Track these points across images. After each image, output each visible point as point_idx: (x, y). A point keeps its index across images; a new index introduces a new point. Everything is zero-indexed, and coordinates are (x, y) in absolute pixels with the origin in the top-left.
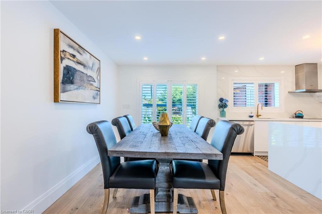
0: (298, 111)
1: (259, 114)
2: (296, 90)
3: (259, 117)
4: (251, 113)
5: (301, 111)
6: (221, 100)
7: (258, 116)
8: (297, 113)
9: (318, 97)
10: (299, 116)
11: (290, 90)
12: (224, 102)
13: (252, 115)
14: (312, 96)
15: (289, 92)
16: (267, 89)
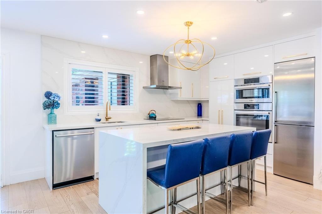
0: (151, 111)
1: (109, 116)
2: (151, 85)
3: (109, 119)
4: (98, 116)
5: (154, 111)
6: (48, 95)
7: (107, 119)
8: (151, 112)
9: (170, 94)
10: (152, 117)
11: (145, 85)
12: (52, 99)
13: (99, 118)
14: (165, 93)
15: (144, 88)
16: (124, 82)
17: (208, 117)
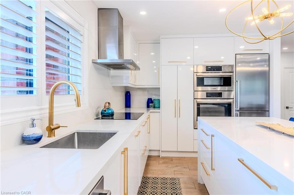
4: (33, 125)
5: (109, 103)
7: (52, 131)
14: (109, 75)
15: (93, 62)
17: (159, 107)
